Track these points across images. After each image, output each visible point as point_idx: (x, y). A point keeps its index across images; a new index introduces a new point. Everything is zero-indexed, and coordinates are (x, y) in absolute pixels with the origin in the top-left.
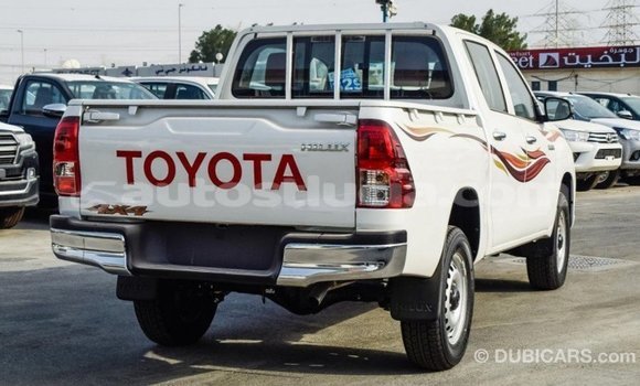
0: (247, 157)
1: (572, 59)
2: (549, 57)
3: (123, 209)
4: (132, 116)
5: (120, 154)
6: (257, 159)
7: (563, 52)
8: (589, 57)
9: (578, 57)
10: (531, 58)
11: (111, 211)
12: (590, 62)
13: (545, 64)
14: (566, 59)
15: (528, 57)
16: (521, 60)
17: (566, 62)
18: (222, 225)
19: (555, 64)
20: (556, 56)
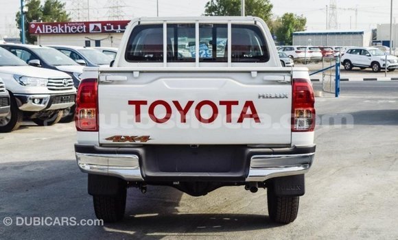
0: (222, 103)
1: (109, 28)
2: (95, 26)
3: (132, 139)
4: (136, 78)
5: (131, 103)
6: (229, 105)
7: (104, 23)
8: (119, 26)
9: (112, 26)
10: (85, 27)
11: (123, 140)
12: (119, 29)
13: (93, 30)
14: (105, 27)
15: (82, 26)
16: (78, 28)
17: (106, 29)
18: (194, 146)
19: (99, 30)
20: (99, 26)
